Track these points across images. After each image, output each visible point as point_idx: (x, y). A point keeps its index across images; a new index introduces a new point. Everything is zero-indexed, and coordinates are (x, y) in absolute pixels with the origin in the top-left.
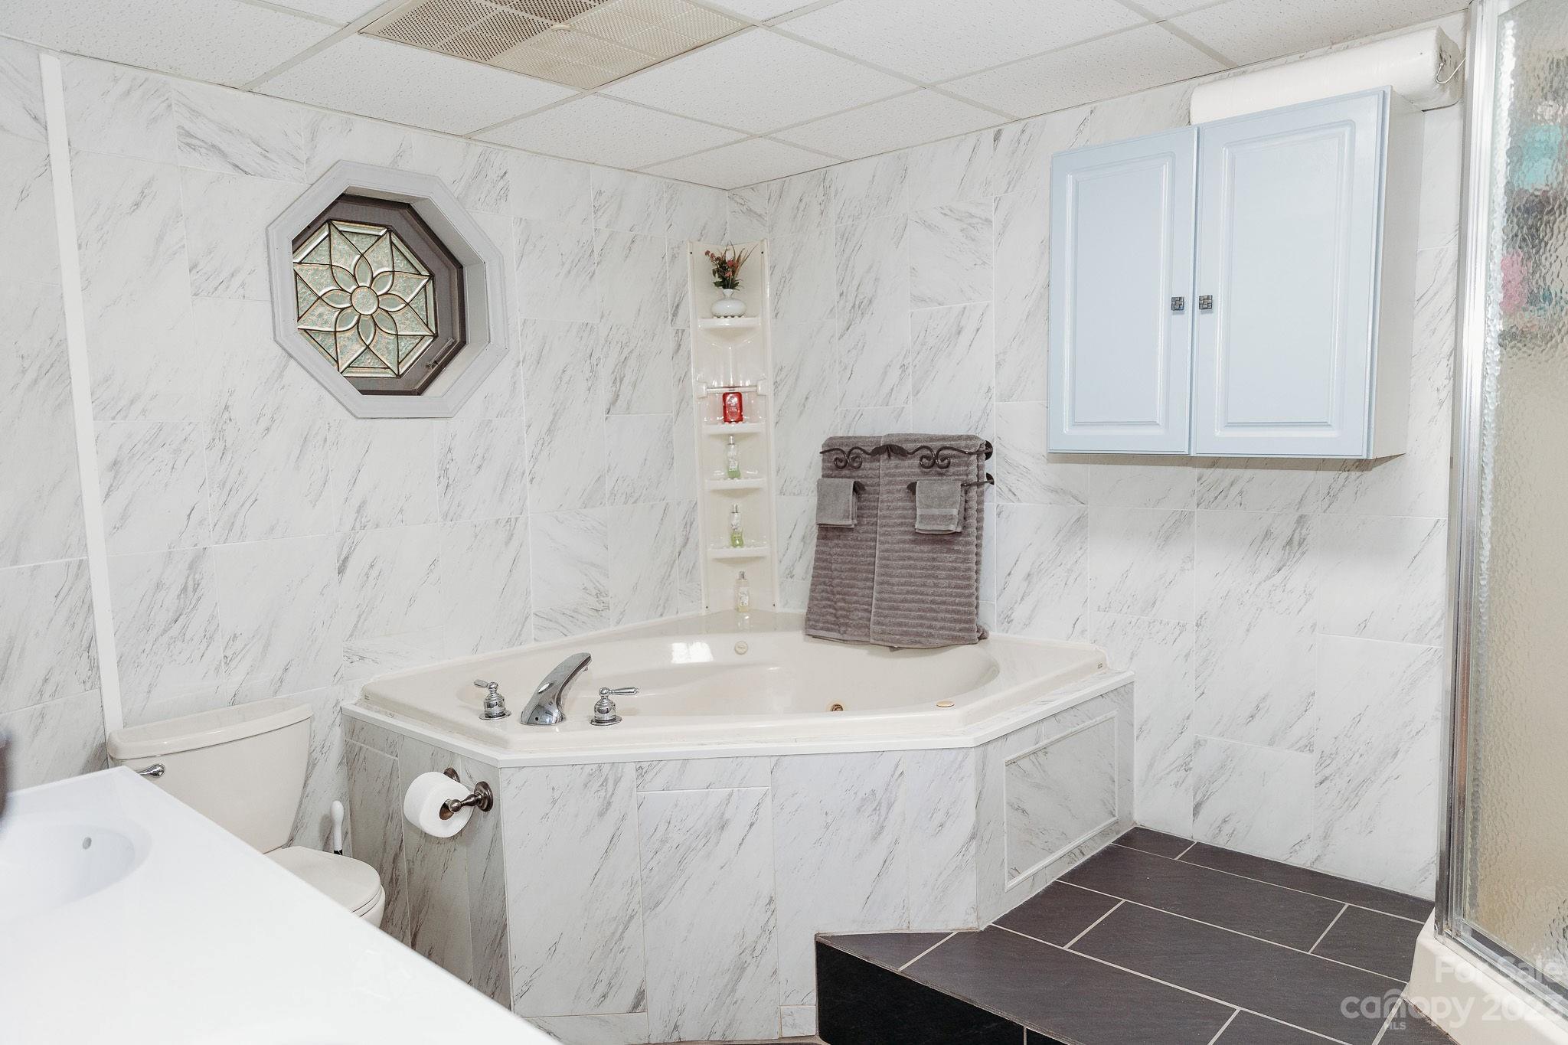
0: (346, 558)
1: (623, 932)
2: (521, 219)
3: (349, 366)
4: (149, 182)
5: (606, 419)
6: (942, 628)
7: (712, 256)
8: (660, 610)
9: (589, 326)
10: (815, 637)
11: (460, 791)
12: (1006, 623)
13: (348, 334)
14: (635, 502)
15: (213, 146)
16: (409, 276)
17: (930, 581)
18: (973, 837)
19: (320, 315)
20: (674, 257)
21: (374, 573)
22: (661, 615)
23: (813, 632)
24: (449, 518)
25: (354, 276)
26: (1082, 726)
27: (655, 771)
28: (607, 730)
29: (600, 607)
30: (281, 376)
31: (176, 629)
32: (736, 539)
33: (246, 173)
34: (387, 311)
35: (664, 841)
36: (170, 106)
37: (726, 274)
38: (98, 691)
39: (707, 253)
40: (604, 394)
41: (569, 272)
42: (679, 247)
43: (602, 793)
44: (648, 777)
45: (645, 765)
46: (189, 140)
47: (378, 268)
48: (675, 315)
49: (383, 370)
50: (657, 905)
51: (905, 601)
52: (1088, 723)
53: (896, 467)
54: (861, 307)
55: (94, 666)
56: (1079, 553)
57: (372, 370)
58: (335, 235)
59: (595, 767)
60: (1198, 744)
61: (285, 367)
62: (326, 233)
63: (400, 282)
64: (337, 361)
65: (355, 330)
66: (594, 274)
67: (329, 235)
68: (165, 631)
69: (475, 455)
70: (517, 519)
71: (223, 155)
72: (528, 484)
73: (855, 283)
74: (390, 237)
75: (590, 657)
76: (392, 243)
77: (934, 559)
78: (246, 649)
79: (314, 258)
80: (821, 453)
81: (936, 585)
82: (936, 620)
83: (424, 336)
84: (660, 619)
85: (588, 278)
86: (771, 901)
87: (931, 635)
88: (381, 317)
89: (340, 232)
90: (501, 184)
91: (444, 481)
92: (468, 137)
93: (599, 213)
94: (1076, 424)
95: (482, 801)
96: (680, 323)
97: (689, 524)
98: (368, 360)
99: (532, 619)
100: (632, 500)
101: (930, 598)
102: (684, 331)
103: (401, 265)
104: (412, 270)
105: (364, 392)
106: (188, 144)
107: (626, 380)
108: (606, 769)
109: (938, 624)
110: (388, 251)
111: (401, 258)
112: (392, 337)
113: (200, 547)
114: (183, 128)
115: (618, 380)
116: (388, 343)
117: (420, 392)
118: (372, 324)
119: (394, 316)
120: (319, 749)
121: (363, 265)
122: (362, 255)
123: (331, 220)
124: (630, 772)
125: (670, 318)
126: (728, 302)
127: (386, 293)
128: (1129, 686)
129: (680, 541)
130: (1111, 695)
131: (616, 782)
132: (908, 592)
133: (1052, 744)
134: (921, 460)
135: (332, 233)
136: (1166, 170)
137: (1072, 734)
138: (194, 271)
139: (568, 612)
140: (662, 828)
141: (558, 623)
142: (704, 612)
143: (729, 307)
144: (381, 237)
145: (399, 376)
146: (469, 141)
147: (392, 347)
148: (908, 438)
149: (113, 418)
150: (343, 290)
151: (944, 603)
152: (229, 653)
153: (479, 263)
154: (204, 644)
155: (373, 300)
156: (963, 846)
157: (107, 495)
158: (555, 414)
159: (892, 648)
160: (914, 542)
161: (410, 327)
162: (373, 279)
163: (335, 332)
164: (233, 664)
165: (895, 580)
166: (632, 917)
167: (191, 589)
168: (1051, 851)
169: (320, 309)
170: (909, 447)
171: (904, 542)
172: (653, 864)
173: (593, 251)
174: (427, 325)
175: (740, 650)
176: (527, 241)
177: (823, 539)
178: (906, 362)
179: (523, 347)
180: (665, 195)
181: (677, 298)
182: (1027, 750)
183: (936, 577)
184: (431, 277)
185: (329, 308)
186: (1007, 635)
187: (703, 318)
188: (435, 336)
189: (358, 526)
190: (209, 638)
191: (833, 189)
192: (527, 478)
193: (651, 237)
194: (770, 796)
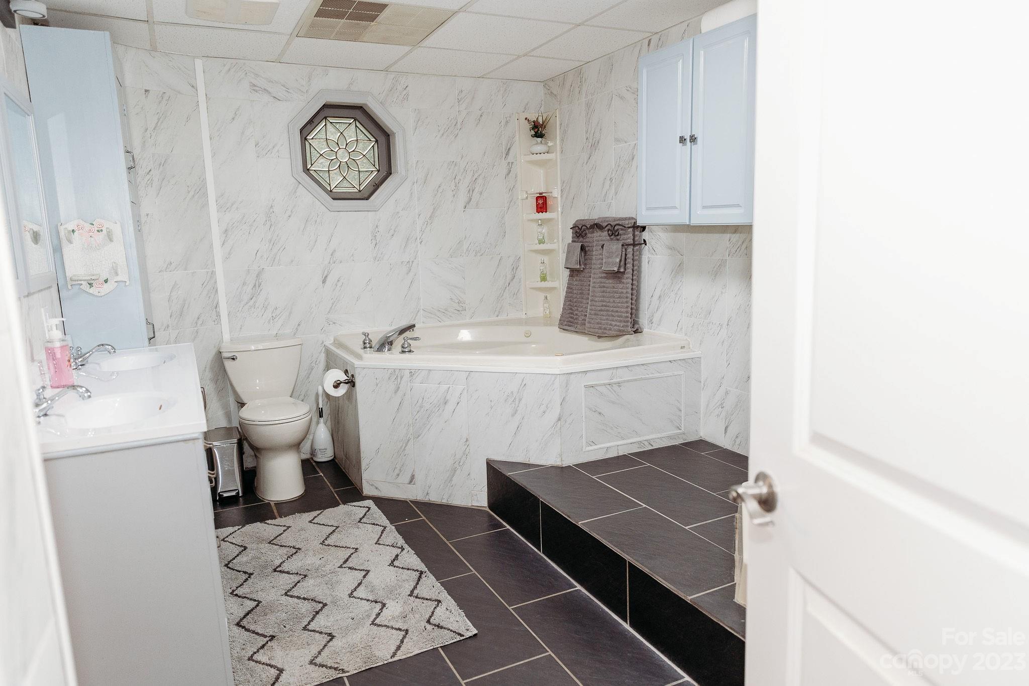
0: (326, 277)
1: (405, 447)
2: (416, 109)
3: (335, 187)
4: (238, 108)
5: (464, 211)
6: (615, 325)
7: (528, 120)
8: (497, 313)
9: (454, 163)
10: (564, 329)
11: (343, 377)
12: (650, 324)
13: (335, 171)
14: (481, 255)
15: (265, 89)
16: (365, 141)
17: (611, 300)
18: (559, 419)
19: (321, 163)
20: (507, 122)
21: (339, 284)
22: (497, 316)
23: (561, 327)
24: (377, 259)
25: (338, 144)
26: (651, 376)
27: (417, 375)
28: (407, 355)
29: (460, 309)
30: (295, 192)
31: (252, 302)
32: (544, 279)
33: (279, 100)
34: (354, 160)
35: (421, 407)
36: (246, 73)
37: (538, 130)
38: (220, 325)
39: (526, 119)
40: (462, 197)
41: (443, 134)
42: (510, 117)
43: (396, 382)
44: (414, 377)
45: (413, 371)
46: (254, 88)
47: (349, 139)
48: (507, 154)
49: (352, 188)
50: (419, 436)
51: (601, 310)
52: (658, 375)
53: (600, 236)
54: (594, 146)
55: (218, 315)
56: (680, 284)
57: (348, 189)
58: (328, 124)
59: (392, 370)
60: (727, 393)
61: (297, 188)
62: (324, 124)
63: (360, 145)
64: (330, 185)
65: (338, 170)
66: (457, 135)
67: (325, 125)
68: (247, 303)
69: (390, 229)
70: (413, 262)
71: (269, 93)
72: (419, 245)
73: (593, 132)
74: (356, 124)
75: (414, 326)
76: (356, 126)
77: (614, 287)
78: (281, 314)
79: (319, 136)
80: (571, 228)
81: (614, 302)
82: (613, 321)
83: (372, 171)
84: (497, 318)
85: (453, 138)
86: (467, 440)
87: (610, 329)
88: (351, 163)
89: (331, 123)
90: (405, 92)
91: (374, 242)
92: (386, 70)
93: (461, 103)
94: (648, 209)
95: (351, 383)
96: (510, 158)
97: (515, 269)
98: (345, 184)
99: (422, 312)
100: (479, 254)
101: (612, 309)
102: (512, 163)
103: (361, 136)
104: (367, 139)
105: (334, 199)
106: (254, 90)
107: (476, 190)
108: (397, 371)
109: (614, 323)
110: (354, 130)
111: (361, 133)
112: (357, 172)
113: (261, 267)
114: (252, 83)
115: (471, 191)
116: (355, 175)
117: (367, 199)
118: (347, 167)
119: (357, 161)
120: (314, 362)
121: (342, 137)
122: (341, 133)
123: (327, 117)
124: (407, 373)
125: (504, 156)
126: (538, 146)
127: (353, 151)
128: (698, 359)
129: (509, 277)
130: (679, 362)
131: (402, 378)
132: (602, 306)
133: (624, 381)
134: (608, 231)
135: (327, 123)
136: (680, 64)
137: (641, 379)
138: (257, 147)
139: (442, 311)
140: (420, 401)
141: (436, 315)
142: (524, 316)
143: (540, 148)
144: (351, 123)
145: (360, 191)
146: (387, 72)
147: (357, 177)
148: (605, 219)
149: (225, 212)
150: (332, 150)
151: (617, 311)
152: (274, 315)
153: (394, 134)
154: (263, 310)
155: (347, 154)
156: (554, 424)
157: (223, 244)
158: (434, 209)
159: (599, 337)
160: (605, 278)
161: (365, 166)
162: (347, 144)
163: (329, 171)
164: (276, 320)
165: (596, 299)
166: (409, 440)
167: (257, 286)
168: (623, 439)
169: (321, 160)
170: (604, 224)
171: (601, 278)
172: (417, 417)
173: (457, 123)
174: (374, 166)
175: (528, 335)
176: (419, 120)
177: (571, 276)
178: (612, 177)
179: (416, 175)
180: (501, 89)
181: (509, 145)
182: (602, 382)
183: (614, 297)
184: (377, 141)
185: (326, 159)
186: (651, 331)
187: (525, 155)
188: (378, 171)
189: (331, 262)
190: (265, 308)
191: (584, 79)
192: (418, 241)
193: (493, 112)
194: (466, 390)
